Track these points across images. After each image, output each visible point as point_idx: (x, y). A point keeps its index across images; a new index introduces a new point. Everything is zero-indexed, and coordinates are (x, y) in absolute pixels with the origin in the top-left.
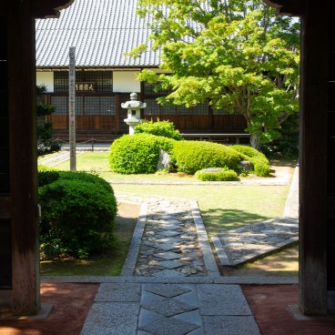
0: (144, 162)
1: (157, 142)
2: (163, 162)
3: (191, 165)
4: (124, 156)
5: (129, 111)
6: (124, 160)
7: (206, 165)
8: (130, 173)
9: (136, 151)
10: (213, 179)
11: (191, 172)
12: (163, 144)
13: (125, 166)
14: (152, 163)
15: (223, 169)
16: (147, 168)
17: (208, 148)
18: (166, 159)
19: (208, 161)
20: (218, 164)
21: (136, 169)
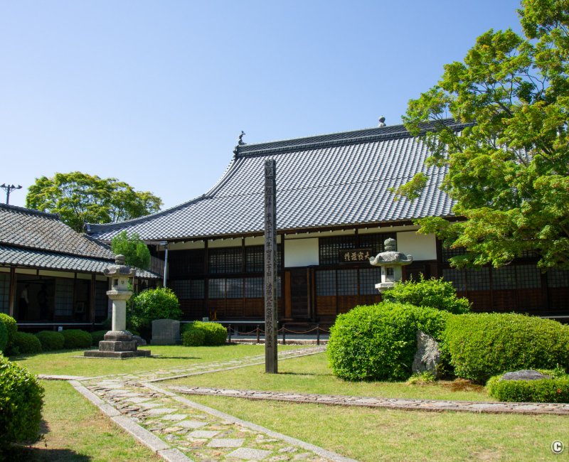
0: (384, 358)
1: (413, 318)
2: (424, 358)
3: (480, 363)
4: (347, 345)
5: (383, 269)
6: (347, 353)
7: (511, 363)
8: (357, 380)
9: (369, 334)
10: (526, 395)
11: (479, 378)
12: (423, 322)
13: (348, 363)
14: (400, 359)
15: (552, 372)
16: (391, 368)
17: (515, 326)
18: (431, 351)
19: (516, 355)
20: (540, 361)
21: (369, 370)
